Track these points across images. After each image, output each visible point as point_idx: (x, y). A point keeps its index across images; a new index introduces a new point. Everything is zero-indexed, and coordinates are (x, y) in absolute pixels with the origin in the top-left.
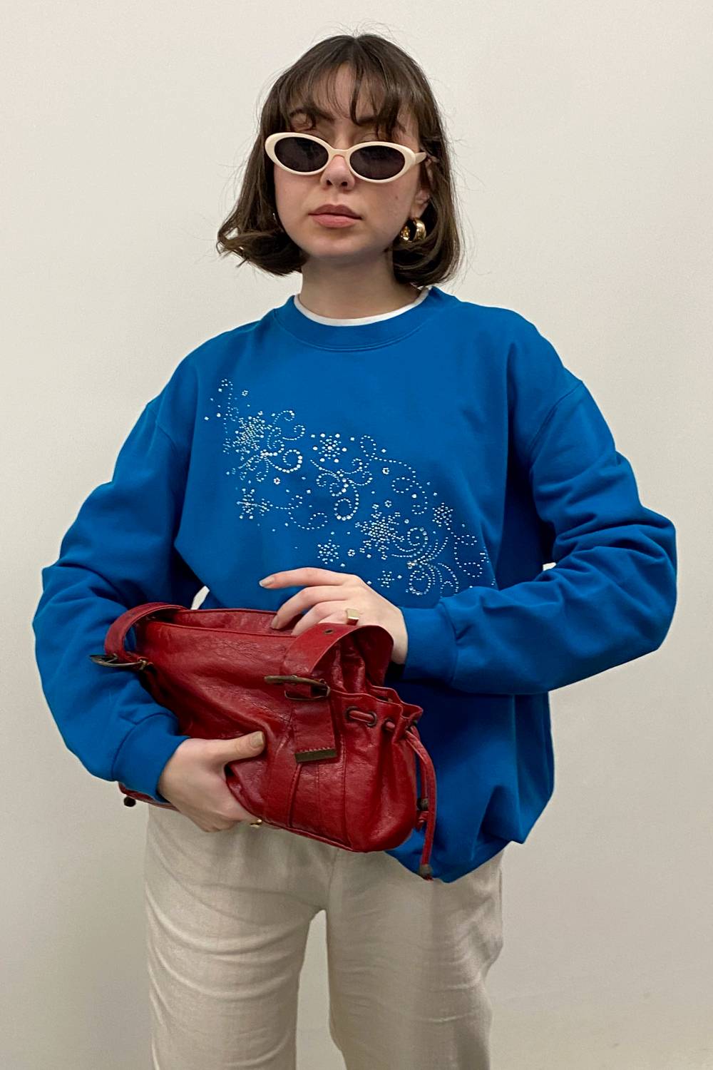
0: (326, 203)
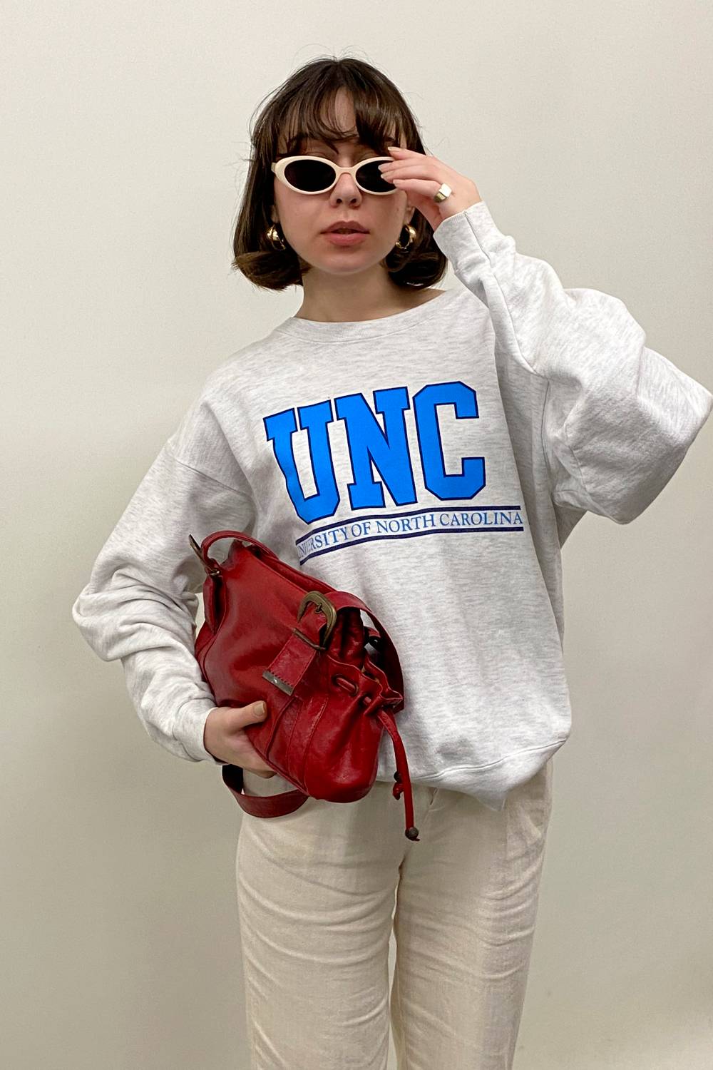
0: (339, 220)
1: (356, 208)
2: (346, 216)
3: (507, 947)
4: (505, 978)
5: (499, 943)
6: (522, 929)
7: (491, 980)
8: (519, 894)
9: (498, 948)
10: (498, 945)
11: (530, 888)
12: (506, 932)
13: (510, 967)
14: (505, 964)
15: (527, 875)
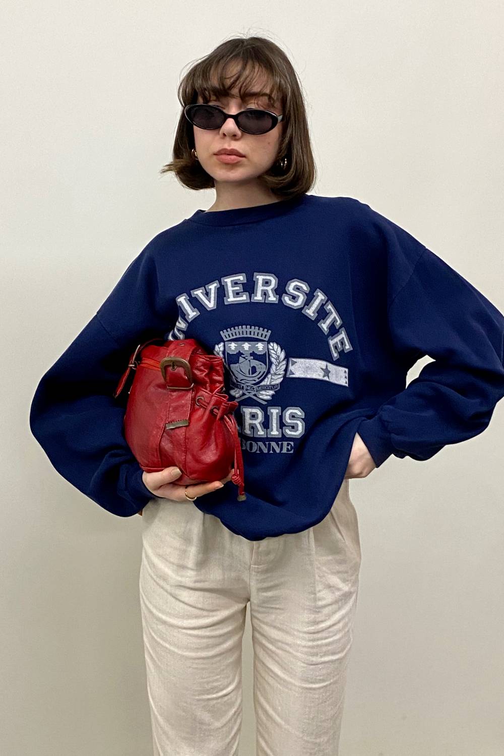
0: (223, 148)
1: (236, 140)
2: (229, 145)
3: (320, 666)
4: (319, 688)
5: (314, 663)
6: (334, 653)
7: (307, 688)
8: (331, 629)
9: (312, 667)
10: (312, 665)
11: (341, 625)
12: (319, 656)
13: (323, 681)
14: (318, 678)
15: (337, 616)
